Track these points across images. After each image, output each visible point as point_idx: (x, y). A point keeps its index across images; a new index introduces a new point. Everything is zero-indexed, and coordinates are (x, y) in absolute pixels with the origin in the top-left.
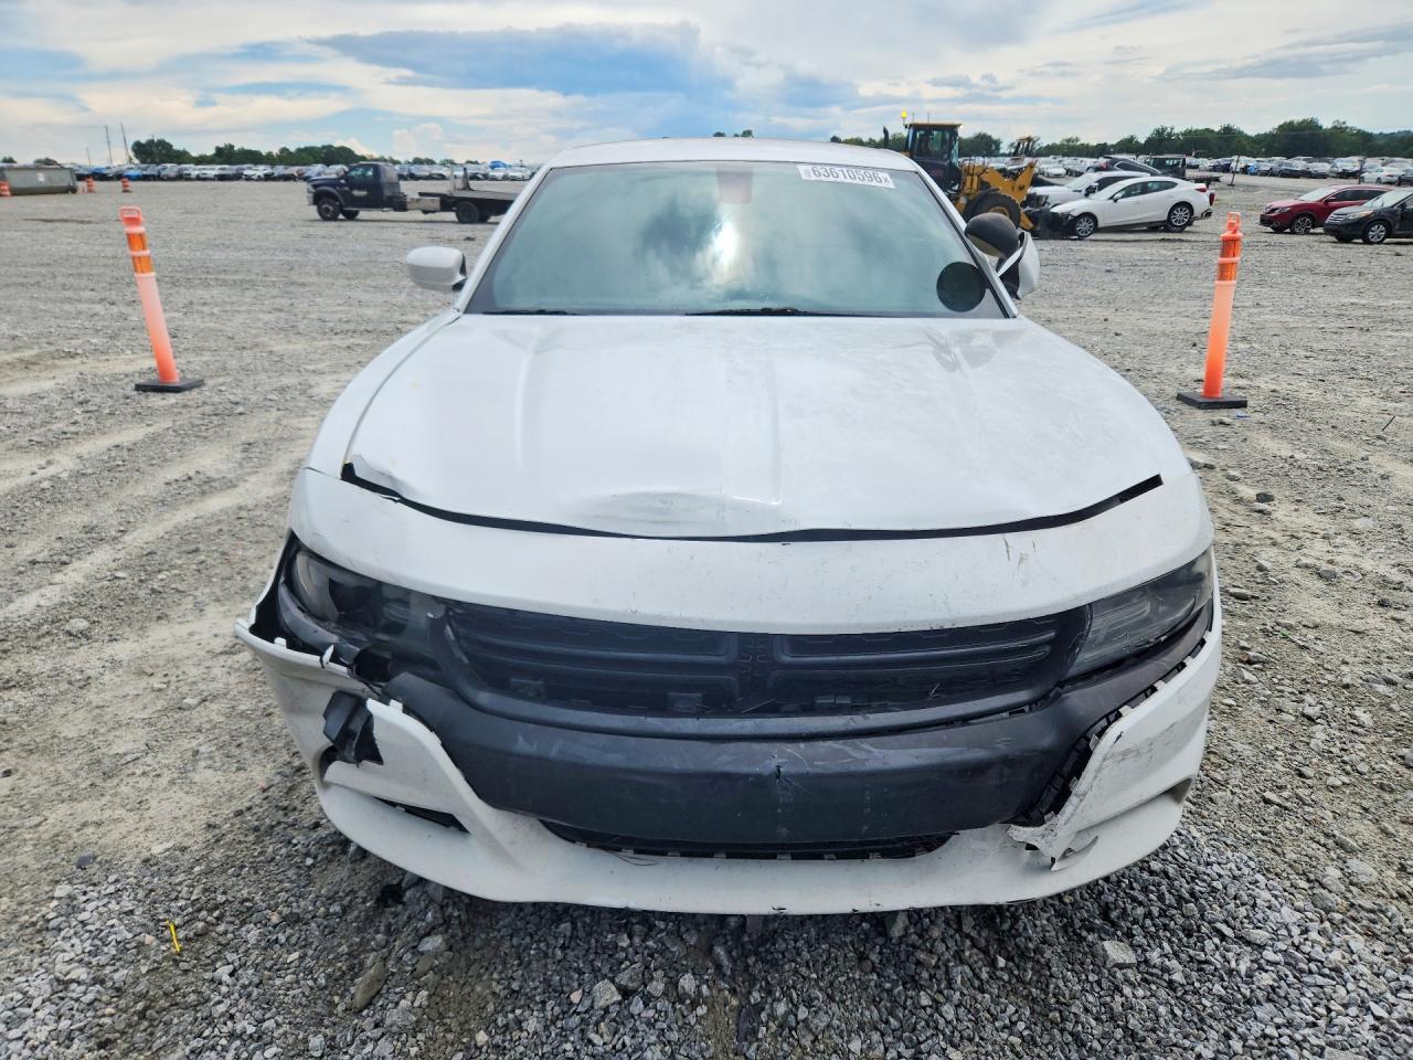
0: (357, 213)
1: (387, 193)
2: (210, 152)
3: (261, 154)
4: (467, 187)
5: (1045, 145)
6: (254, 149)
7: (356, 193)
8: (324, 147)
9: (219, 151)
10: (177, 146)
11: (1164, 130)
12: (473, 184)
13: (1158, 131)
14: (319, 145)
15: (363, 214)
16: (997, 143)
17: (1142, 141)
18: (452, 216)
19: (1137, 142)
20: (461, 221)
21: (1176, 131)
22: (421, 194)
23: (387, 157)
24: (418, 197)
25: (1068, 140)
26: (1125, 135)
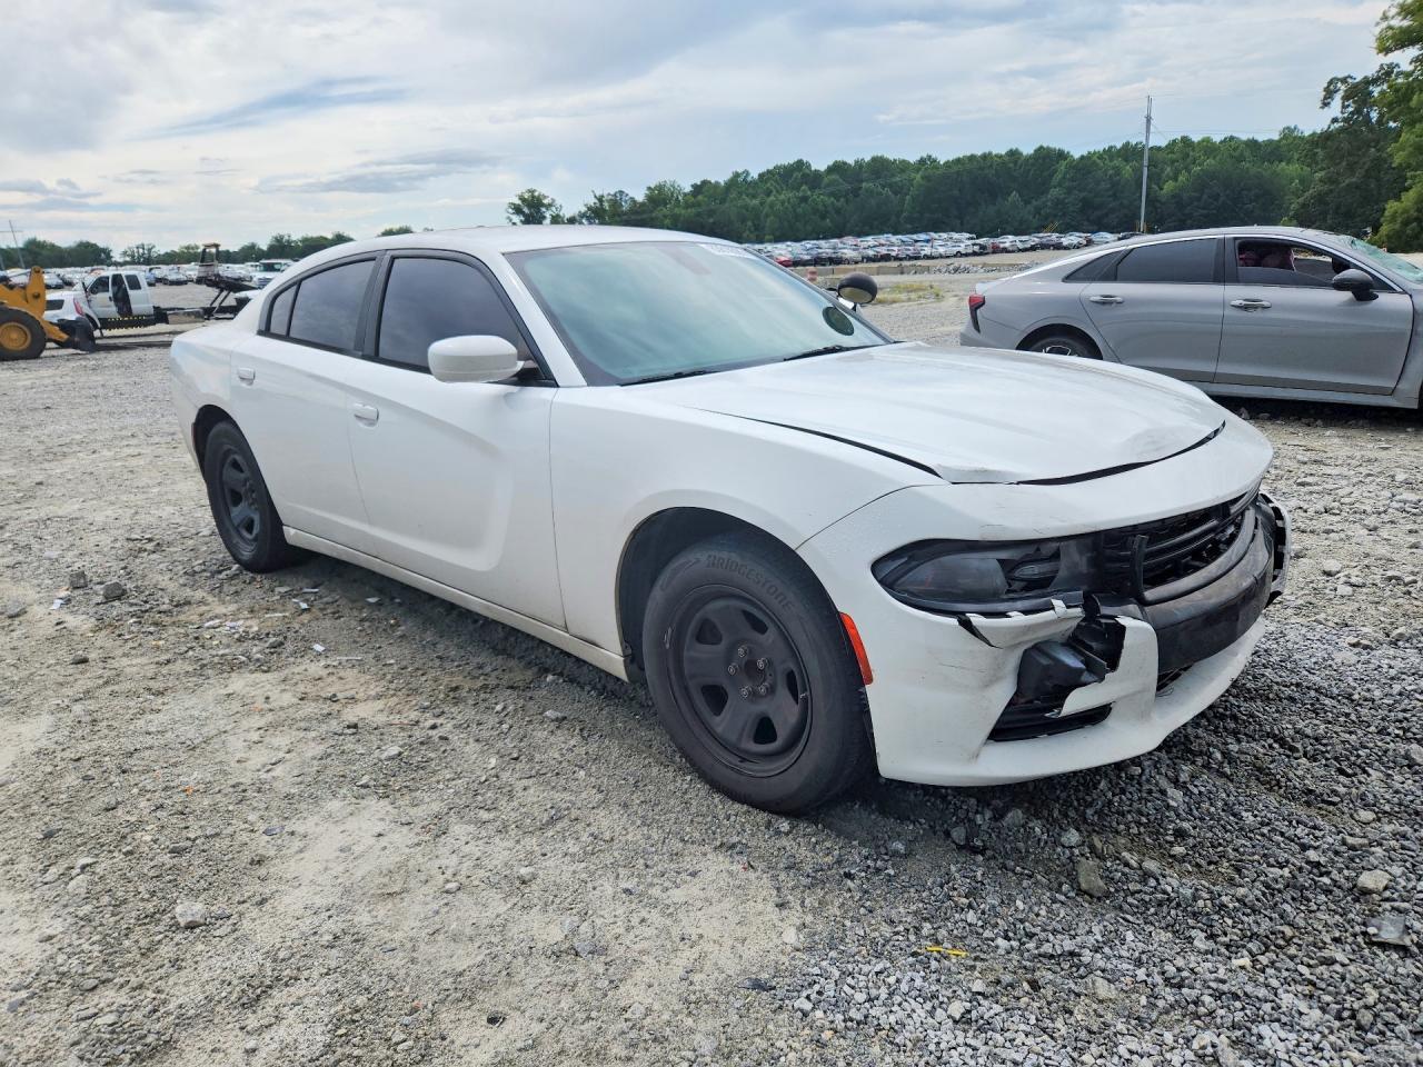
5: (162, 252)
11: (282, 237)
13: (276, 238)
16: (107, 252)
17: (265, 247)
19: (259, 249)
21: (294, 238)
25: (188, 248)
26: (246, 242)
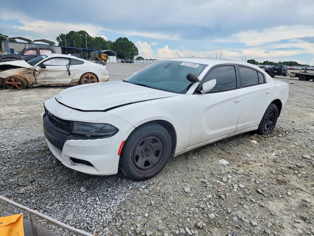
0: (274, 76)
1: (283, 72)
2: (263, 62)
3: (274, 63)
4: (306, 72)
6: (272, 62)
7: (275, 71)
8: (290, 62)
9: (265, 62)
10: (256, 61)
12: (308, 71)
14: (289, 61)
15: (276, 76)
18: (298, 78)
20: (300, 80)
22: (291, 73)
23: (307, 65)
24: (290, 73)
